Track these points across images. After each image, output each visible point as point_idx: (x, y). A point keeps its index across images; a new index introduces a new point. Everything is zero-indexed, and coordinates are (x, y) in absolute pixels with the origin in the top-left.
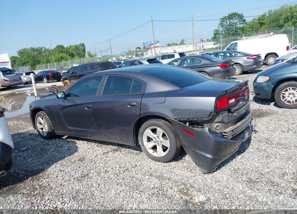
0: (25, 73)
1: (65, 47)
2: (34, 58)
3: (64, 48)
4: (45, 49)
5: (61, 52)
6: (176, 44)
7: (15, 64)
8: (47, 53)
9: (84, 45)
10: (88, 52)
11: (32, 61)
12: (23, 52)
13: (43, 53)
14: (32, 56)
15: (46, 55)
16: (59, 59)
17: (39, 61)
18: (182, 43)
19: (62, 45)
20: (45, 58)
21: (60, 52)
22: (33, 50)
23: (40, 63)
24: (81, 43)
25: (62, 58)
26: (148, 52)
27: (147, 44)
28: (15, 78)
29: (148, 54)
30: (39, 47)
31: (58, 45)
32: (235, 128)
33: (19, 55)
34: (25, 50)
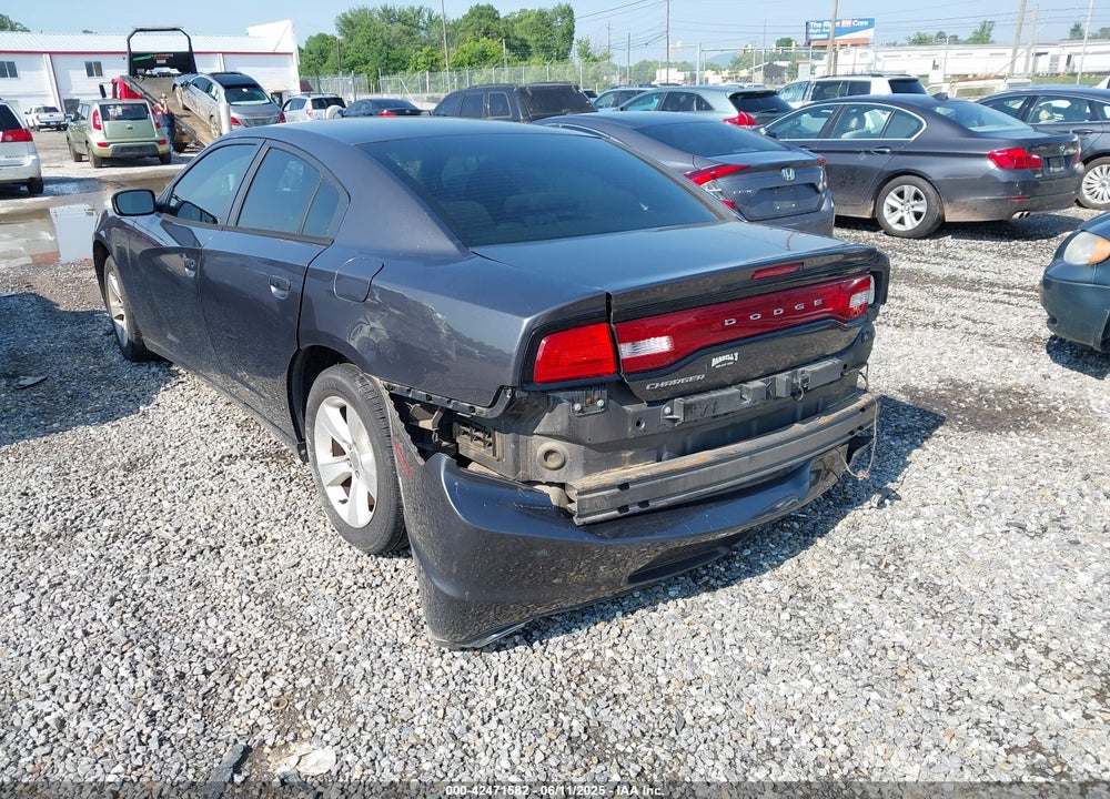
0: (313, 100)
1: (502, 17)
2: (389, 46)
3: (498, 19)
4: (430, 16)
5: (486, 34)
6: (955, 40)
7: (325, 65)
8: (435, 34)
9: (571, 12)
10: (579, 42)
11: (381, 58)
12: (355, 21)
13: (423, 33)
14: (382, 37)
15: (430, 41)
16: (474, 60)
17: (404, 62)
18: (982, 38)
19: (490, 8)
20: (426, 49)
21: (480, 34)
22: (388, 15)
23: (405, 69)
24: (560, 6)
25: (484, 57)
26: (817, 62)
27: (822, 28)
28: (263, 114)
29: (817, 70)
30: (412, 9)
31: (478, 7)
32: (654, 471)
33: (342, 32)
34: (364, 13)
